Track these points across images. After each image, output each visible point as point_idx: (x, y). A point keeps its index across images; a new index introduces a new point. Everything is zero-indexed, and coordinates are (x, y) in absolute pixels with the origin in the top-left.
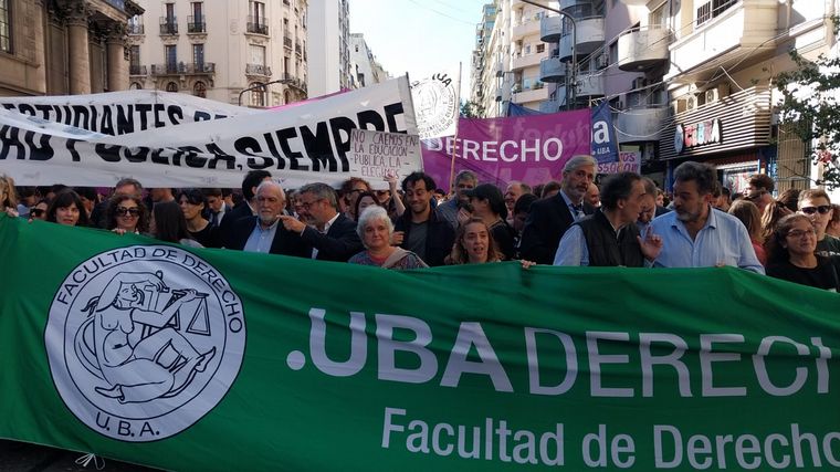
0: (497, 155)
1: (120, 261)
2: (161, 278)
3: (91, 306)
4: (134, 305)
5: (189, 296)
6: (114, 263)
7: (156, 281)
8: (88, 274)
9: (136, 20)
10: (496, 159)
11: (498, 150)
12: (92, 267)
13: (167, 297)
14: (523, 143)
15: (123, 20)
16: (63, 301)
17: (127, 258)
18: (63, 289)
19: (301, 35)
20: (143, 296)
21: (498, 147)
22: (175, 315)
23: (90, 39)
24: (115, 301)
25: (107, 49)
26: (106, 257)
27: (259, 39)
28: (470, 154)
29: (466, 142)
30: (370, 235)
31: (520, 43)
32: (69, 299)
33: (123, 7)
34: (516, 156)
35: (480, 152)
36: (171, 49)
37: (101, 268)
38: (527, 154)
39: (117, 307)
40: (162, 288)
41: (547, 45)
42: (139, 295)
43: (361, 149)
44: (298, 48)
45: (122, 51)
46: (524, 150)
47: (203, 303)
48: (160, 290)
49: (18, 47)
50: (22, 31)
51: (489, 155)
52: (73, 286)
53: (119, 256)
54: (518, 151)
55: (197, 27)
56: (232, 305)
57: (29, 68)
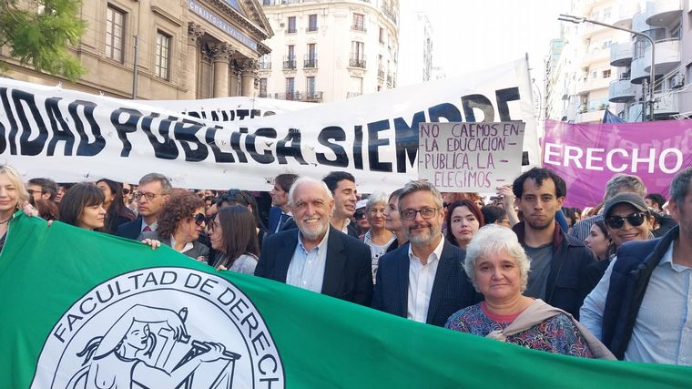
0: (602, 164)
1: (141, 289)
2: (183, 321)
3: (90, 348)
4: (140, 355)
5: (214, 353)
6: (134, 291)
7: (176, 323)
8: (99, 304)
9: (266, 59)
10: (601, 169)
11: (605, 159)
12: (105, 294)
13: (183, 349)
14: (635, 152)
15: (255, 57)
16: (59, 337)
17: (151, 285)
18: (64, 321)
19: (392, 67)
20: (154, 343)
21: (603, 155)
22: (186, 380)
23: (230, 72)
24: (119, 346)
25: (242, 80)
26: (125, 282)
27: (358, 72)
28: (572, 162)
29: (568, 148)
30: (486, 276)
31: (587, 69)
32: (66, 336)
33: (256, 47)
34: (625, 167)
35: (583, 160)
36: (291, 80)
37: (116, 297)
38: (639, 164)
39: (118, 356)
40: (181, 336)
41: (614, 70)
42: (149, 341)
43: (435, 145)
44: (389, 78)
45: (253, 81)
46: (635, 160)
47: (229, 369)
48: (177, 338)
49: (173, 75)
50: (176, 63)
51: (594, 163)
52: (77, 318)
53: (141, 280)
54: (629, 162)
55: (311, 64)
56: (270, 380)
57: (180, 92)
